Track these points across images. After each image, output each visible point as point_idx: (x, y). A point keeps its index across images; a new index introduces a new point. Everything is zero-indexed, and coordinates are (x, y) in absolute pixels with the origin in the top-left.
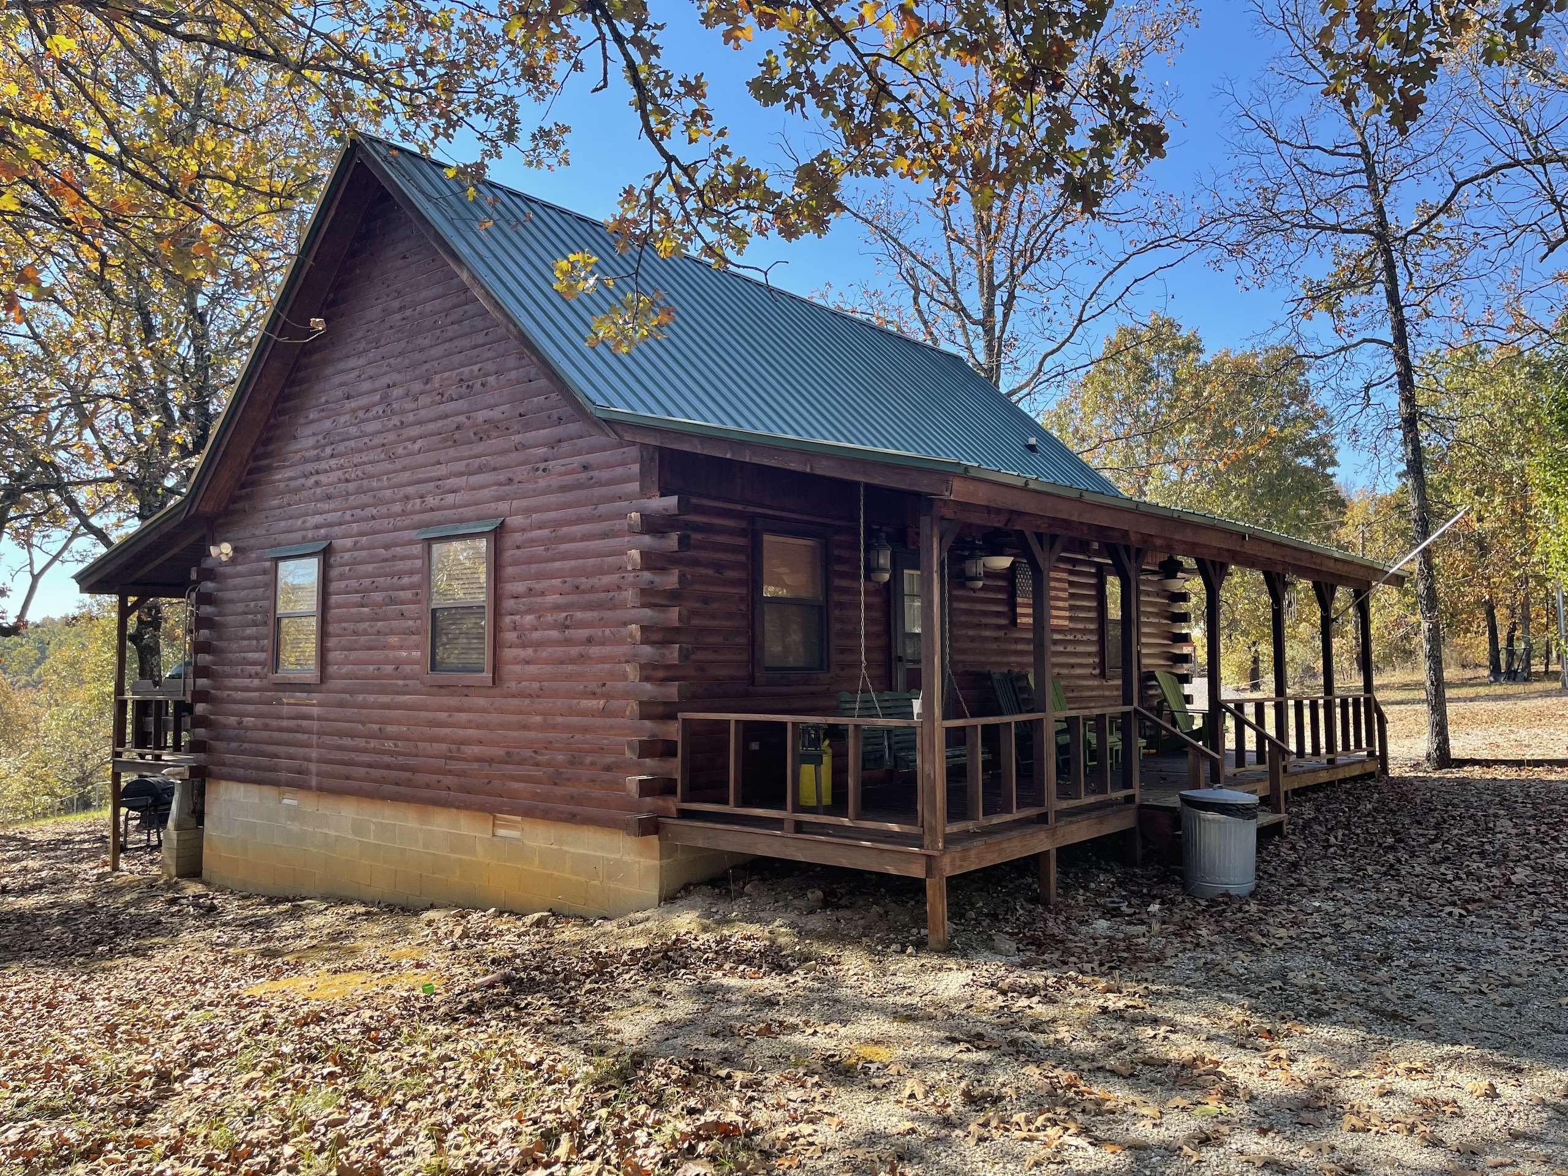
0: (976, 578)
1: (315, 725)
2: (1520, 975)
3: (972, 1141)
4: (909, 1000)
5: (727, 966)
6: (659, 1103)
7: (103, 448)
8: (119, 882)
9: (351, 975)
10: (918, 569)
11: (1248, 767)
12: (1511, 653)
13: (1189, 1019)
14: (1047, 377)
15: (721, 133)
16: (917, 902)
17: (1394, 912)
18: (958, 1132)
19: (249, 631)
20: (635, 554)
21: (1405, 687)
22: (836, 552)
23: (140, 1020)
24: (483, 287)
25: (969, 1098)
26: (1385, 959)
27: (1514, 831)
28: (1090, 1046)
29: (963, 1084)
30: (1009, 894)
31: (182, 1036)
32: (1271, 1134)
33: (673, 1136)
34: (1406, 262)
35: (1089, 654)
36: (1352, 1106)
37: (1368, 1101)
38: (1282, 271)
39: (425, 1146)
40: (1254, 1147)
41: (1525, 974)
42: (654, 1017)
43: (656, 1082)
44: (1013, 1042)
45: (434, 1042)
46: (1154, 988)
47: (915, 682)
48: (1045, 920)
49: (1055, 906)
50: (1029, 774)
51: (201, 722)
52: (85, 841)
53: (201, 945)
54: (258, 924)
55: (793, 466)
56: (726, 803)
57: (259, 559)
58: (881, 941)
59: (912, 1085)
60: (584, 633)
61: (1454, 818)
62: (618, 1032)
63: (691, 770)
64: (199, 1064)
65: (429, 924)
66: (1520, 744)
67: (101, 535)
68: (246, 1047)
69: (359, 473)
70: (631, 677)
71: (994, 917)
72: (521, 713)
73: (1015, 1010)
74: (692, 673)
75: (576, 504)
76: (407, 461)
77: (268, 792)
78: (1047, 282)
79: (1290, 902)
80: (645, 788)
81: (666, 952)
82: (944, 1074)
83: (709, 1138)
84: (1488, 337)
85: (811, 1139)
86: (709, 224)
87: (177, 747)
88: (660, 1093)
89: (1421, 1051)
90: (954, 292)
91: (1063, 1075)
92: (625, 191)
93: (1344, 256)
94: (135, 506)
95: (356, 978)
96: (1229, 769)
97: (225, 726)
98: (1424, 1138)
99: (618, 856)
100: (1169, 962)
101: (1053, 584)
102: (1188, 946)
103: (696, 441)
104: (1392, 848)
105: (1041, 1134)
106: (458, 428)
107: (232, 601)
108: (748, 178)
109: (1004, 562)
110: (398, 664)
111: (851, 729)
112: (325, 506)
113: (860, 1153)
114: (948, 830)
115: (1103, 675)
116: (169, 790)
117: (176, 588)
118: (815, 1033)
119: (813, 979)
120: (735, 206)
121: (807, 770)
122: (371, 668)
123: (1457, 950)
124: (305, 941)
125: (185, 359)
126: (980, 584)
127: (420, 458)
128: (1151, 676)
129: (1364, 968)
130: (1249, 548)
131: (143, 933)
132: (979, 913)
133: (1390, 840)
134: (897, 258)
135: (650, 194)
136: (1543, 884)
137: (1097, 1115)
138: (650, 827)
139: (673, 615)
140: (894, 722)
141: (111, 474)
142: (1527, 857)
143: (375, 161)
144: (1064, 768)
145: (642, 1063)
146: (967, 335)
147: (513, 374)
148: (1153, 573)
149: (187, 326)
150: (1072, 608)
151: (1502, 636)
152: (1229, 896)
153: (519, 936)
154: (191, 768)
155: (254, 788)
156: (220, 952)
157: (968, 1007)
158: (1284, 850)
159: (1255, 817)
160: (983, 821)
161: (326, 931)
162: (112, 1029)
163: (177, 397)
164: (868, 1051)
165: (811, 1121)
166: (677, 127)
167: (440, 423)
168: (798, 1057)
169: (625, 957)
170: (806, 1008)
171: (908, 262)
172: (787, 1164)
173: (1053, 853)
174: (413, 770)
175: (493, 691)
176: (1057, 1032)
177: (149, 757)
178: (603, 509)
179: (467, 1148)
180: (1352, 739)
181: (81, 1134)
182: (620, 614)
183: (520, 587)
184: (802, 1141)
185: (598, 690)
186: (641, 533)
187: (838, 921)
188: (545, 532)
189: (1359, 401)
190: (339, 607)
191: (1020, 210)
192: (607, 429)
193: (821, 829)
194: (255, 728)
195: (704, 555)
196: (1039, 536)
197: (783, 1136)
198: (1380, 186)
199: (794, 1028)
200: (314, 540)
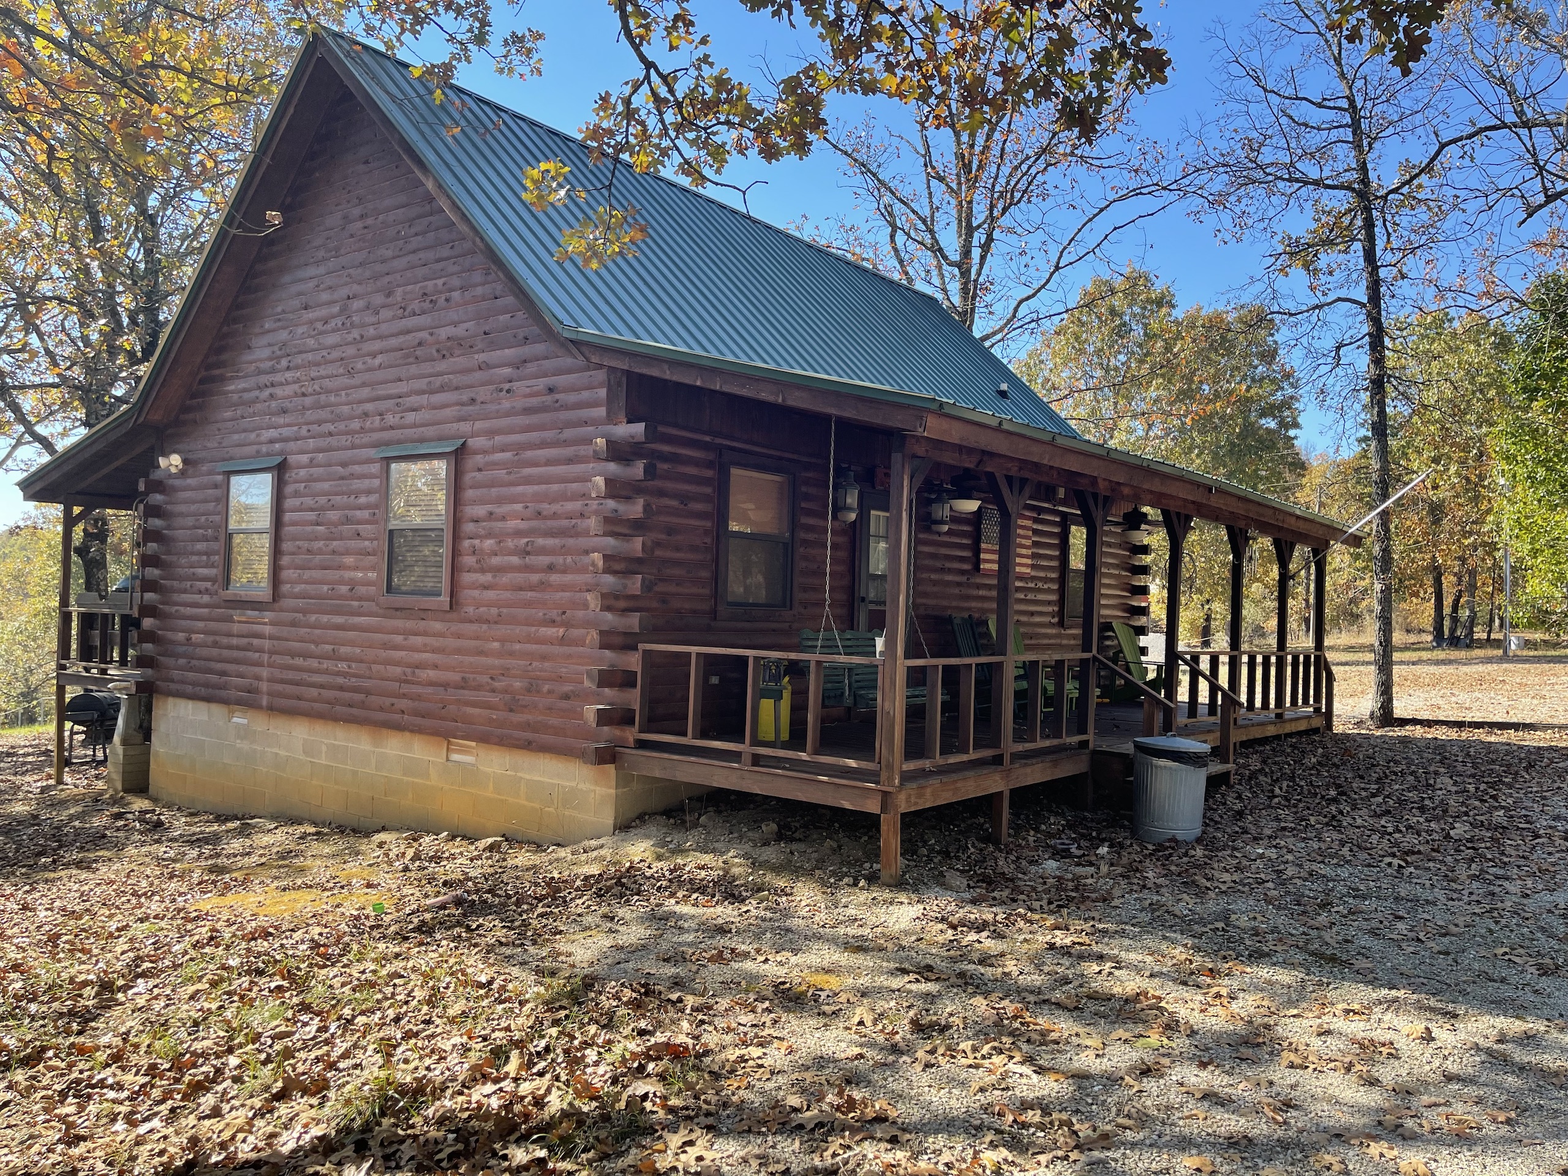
0: (942, 522)
1: (267, 644)
2: (1456, 925)
3: (918, 1067)
4: (860, 932)
5: (680, 894)
6: (609, 1023)
7: (48, 352)
8: (63, 795)
9: (300, 893)
10: (887, 510)
11: (1199, 718)
12: (1455, 620)
13: (1133, 957)
14: (1021, 323)
15: (704, 41)
16: (870, 837)
17: (1335, 861)
18: (905, 1058)
19: (200, 546)
20: (600, 481)
21: (1350, 649)
22: (804, 489)
23: (84, 930)
24: (449, 197)
25: (917, 1026)
26: (1325, 905)
27: (1454, 789)
28: (1036, 979)
29: (911, 1013)
30: (960, 832)
31: (126, 947)
32: (1211, 1068)
33: (623, 1056)
34: (1385, 221)
35: (1049, 603)
36: (1291, 1044)
37: (1305, 1039)
38: (1262, 225)
39: (373, 1060)
40: (1193, 1079)
41: (1461, 924)
42: (606, 942)
43: (607, 1003)
44: (962, 975)
45: (384, 959)
46: (1101, 926)
47: (878, 622)
48: (996, 859)
49: (1006, 846)
50: (987, 718)
51: (149, 637)
52: (29, 755)
53: (147, 860)
54: (206, 841)
55: (764, 396)
56: (685, 734)
57: (210, 473)
58: (833, 874)
59: (861, 1012)
60: (545, 560)
61: (1395, 774)
62: (570, 955)
63: (650, 702)
64: (144, 975)
65: (381, 845)
66: (1461, 706)
67: (46, 444)
68: (192, 960)
69: (317, 387)
70: (592, 606)
71: (946, 854)
72: (477, 638)
73: (964, 943)
74: (655, 605)
75: (541, 428)
76: (367, 377)
77: (217, 709)
78: (1026, 226)
79: (1234, 849)
80: (604, 718)
81: (619, 879)
82: (893, 1003)
83: (659, 1058)
84: (1461, 302)
85: (760, 1062)
86: (686, 139)
87: (123, 662)
88: (611, 1015)
89: (1359, 994)
90: (932, 232)
91: (1010, 1007)
92: (601, 98)
93: (1324, 212)
94: (81, 414)
95: (306, 896)
96: (1181, 719)
97: (172, 642)
98: (1361, 1077)
99: (574, 784)
100: (1116, 902)
101: (1019, 531)
102: (1135, 887)
103: (666, 367)
104: (1335, 800)
105: (986, 1062)
106: (420, 344)
107: (181, 515)
108: (729, 92)
109: (972, 506)
110: (353, 584)
111: (813, 666)
112: (281, 420)
113: (808, 1076)
114: (905, 767)
115: (1061, 624)
116: (115, 706)
117: (123, 501)
118: (767, 960)
119: (766, 909)
120: (714, 121)
121: (767, 705)
122: (325, 588)
123: (1396, 899)
124: (254, 859)
125: (134, 261)
126: (946, 528)
127: (380, 375)
128: (1108, 627)
129: (1304, 913)
130: (1215, 501)
131: (88, 846)
132: (931, 850)
133: (1333, 793)
134: (876, 193)
135: (627, 102)
136: (1482, 840)
137: (1041, 1044)
138: (607, 756)
139: (637, 545)
140: (856, 660)
141: (57, 380)
142: (1466, 814)
143: (337, 58)
144: (1022, 712)
145: (593, 985)
146: (942, 277)
147: (479, 291)
148: (1117, 524)
149: (137, 227)
150: (1034, 556)
151: (1448, 602)
152: (1176, 841)
153: (472, 860)
154: (138, 684)
155: (202, 706)
156: (167, 867)
157: (918, 940)
158: (1230, 799)
159: (1205, 765)
160: (939, 760)
161: (275, 850)
162: (54, 939)
163: (125, 301)
164: (819, 979)
165: (761, 1045)
166: (658, 33)
167: (401, 339)
168: (749, 984)
169: (578, 883)
170: (758, 937)
171: (887, 198)
172: (736, 1085)
173: (1007, 794)
174: (368, 692)
175: (449, 616)
176: (1004, 966)
177: (95, 671)
178: (568, 433)
179: (416, 1063)
180: (1300, 696)
181: (21, 1040)
182: (583, 542)
183: (480, 511)
184: (751, 1063)
185: (558, 619)
186: (607, 460)
187: (792, 853)
188: (508, 455)
189: (1329, 360)
190: (294, 524)
191: (1003, 149)
192: (575, 351)
193: (778, 762)
194: (204, 645)
195: (669, 485)
196: (1009, 479)
197: (732, 1058)
198: (1365, 143)
199: (746, 955)
200: (268, 455)
